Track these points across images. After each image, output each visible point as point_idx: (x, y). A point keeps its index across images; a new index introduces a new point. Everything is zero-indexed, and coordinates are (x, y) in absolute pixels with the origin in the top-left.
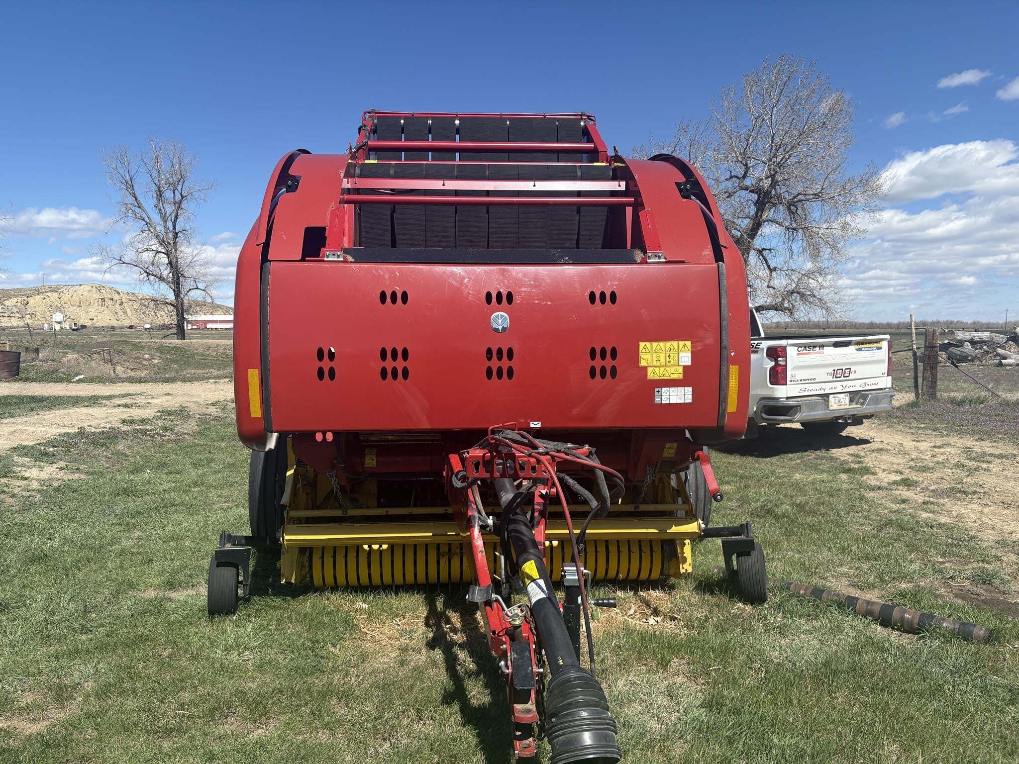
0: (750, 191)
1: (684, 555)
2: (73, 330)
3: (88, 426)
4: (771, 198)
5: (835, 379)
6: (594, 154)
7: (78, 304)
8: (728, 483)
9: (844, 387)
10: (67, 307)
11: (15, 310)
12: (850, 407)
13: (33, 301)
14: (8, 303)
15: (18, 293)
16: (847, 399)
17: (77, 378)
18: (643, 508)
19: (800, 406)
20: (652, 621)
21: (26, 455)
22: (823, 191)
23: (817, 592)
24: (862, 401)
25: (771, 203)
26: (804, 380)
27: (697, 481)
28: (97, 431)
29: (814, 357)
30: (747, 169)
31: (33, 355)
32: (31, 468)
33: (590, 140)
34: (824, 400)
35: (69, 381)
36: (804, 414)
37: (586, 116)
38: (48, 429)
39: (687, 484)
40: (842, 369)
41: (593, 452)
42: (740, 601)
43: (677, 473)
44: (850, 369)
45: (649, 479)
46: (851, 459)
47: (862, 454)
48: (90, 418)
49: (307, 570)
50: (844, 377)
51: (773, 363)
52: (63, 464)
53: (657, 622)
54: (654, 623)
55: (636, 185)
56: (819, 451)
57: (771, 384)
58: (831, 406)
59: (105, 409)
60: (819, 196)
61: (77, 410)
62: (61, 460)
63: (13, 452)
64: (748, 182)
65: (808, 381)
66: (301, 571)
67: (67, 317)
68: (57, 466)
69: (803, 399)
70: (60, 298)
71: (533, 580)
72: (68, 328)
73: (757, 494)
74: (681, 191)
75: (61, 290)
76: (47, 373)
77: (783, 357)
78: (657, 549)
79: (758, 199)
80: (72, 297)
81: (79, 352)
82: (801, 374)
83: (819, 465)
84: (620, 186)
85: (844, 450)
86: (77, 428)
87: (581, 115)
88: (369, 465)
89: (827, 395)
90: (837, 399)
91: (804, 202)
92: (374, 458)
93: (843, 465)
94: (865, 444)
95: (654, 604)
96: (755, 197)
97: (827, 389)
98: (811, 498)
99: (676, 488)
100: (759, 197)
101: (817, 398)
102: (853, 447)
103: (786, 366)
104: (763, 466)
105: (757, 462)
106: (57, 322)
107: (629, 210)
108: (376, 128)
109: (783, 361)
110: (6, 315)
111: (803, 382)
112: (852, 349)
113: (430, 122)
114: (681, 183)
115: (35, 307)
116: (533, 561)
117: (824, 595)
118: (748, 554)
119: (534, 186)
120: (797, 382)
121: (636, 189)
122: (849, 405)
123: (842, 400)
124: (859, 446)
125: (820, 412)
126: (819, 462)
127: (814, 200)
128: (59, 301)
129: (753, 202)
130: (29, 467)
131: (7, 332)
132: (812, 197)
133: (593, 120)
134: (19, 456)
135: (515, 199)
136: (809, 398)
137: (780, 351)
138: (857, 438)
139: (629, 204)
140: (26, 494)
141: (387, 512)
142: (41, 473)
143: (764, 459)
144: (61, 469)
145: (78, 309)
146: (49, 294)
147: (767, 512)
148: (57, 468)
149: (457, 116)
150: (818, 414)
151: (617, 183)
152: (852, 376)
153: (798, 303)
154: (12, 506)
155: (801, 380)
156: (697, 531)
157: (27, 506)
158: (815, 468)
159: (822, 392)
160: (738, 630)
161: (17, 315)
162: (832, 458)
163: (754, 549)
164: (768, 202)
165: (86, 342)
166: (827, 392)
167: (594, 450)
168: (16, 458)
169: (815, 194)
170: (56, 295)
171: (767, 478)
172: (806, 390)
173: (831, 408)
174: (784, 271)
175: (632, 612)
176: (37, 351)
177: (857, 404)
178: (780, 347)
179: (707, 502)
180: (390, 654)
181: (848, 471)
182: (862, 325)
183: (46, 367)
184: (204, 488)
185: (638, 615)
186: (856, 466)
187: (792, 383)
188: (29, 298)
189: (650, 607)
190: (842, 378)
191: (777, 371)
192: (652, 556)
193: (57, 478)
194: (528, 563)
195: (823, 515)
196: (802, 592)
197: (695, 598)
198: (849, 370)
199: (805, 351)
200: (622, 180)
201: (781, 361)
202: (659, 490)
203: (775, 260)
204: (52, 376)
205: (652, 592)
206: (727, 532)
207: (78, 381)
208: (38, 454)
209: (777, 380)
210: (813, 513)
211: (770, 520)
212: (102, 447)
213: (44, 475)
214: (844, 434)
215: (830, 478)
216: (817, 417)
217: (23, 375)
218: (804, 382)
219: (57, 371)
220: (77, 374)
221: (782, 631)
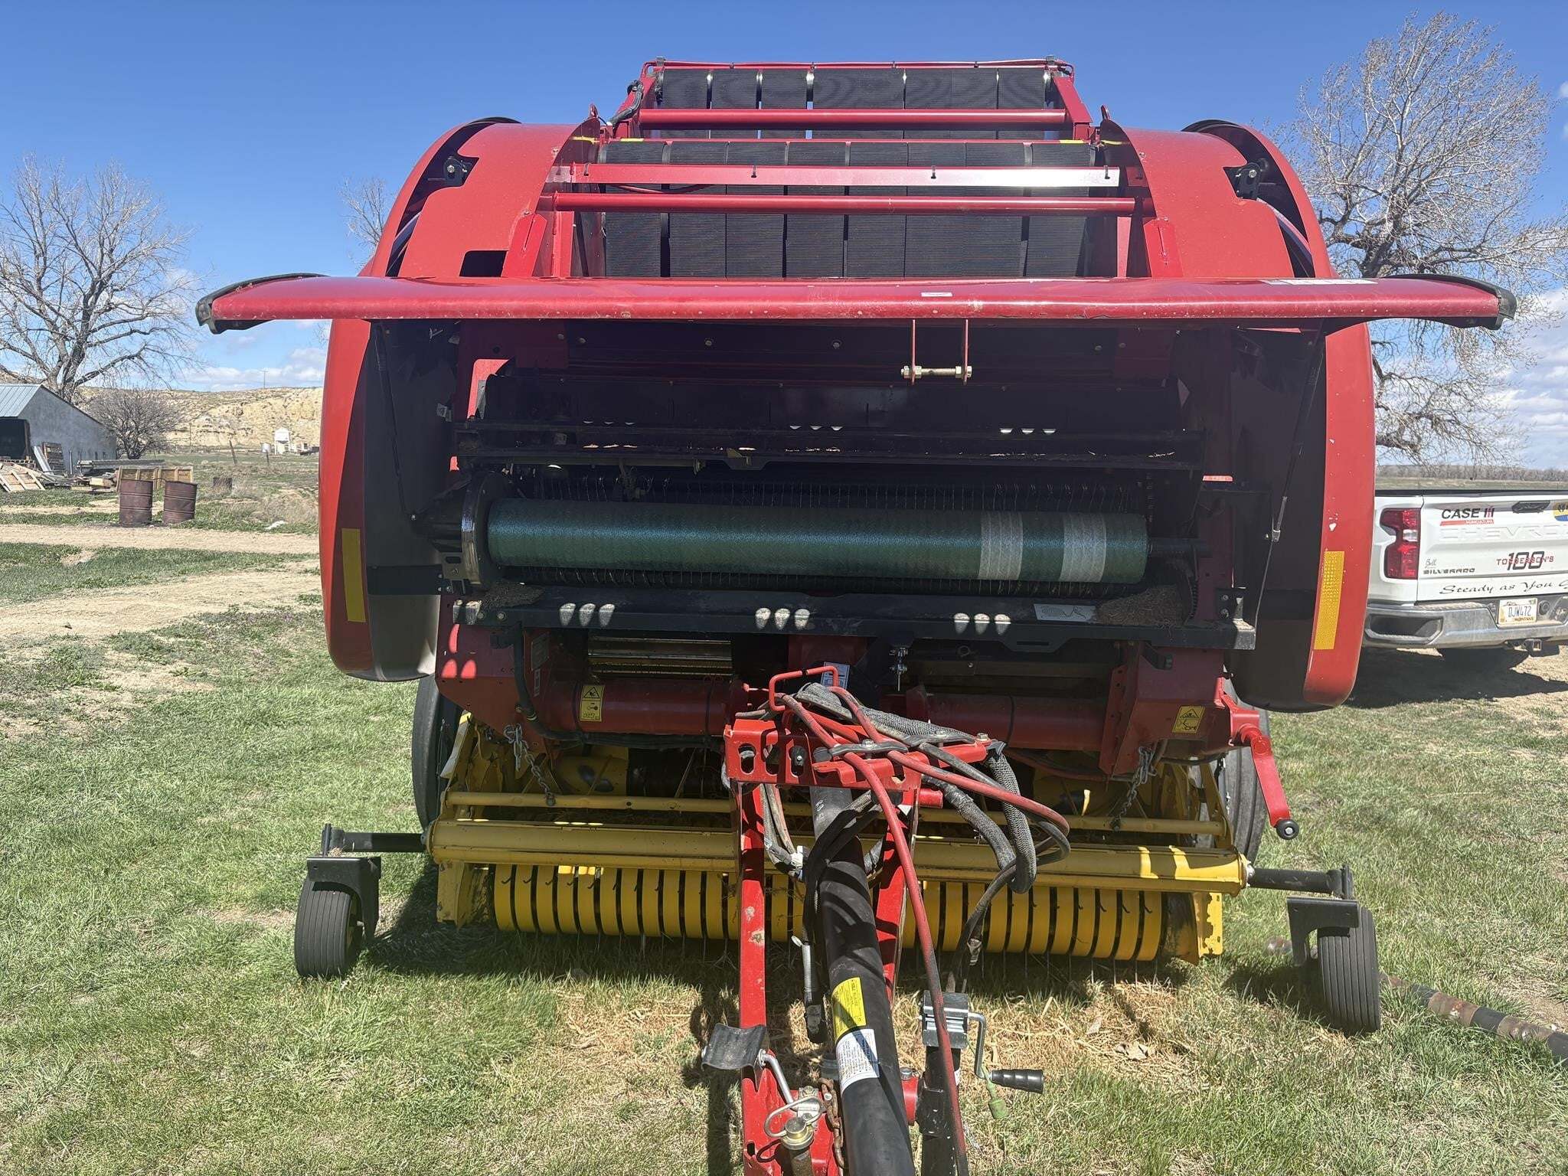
0: (1354, 245)
1: (1208, 920)
2: (302, 454)
3: (245, 603)
4: (1390, 256)
5: (1512, 571)
6: (1065, 128)
7: (310, 415)
8: (1298, 755)
9: (1529, 585)
10: (295, 419)
11: (225, 422)
12: (1539, 623)
13: (252, 410)
14: (215, 412)
15: (229, 397)
16: (1533, 611)
17: (275, 525)
18: (1129, 825)
19: (1441, 618)
20: (1135, 1051)
21: (127, 649)
22: (1483, 245)
23: (1488, 1018)
24: (1562, 612)
25: (1390, 263)
26: (1453, 571)
27: (1241, 765)
28: (254, 611)
29: (1473, 530)
30: (1349, 207)
31: (223, 489)
32: (129, 671)
33: (1059, 104)
34: (1490, 608)
35: (261, 529)
36: (1448, 634)
37: (1056, 64)
38: (183, 606)
39: (1220, 778)
40: (1527, 554)
41: (999, 750)
42: (1324, 1024)
43: (1204, 762)
44: (1543, 553)
45: (1142, 776)
46: (1536, 720)
47: (1558, 711)
48: (255, 590)
49: (484, 901)
50: (1530, 567)
51: (1393, 539)
52: (180, 665)
53: (1146, 1054)
54: (1140, 1056)
55: (1142, 177)
56: (1473, 701)
57: (1387, 575)
58: (1503, 620)
59: (283, 575)
60: (1475, 252)
61: (244, 576)
62: (181, 659)
63: (109, 643)
64: (1349, 229)
65: (1459, 574)
66: (473, 902)
67: (295, 435)
68: (171, 668)
69: (1448, 605)
70: (285, 407)
71: (854, 1029)
72: (296, 451)
73: (1352, 781)
74: (1236, 184)
75: (288, 394)
76: (235, 516)
77: (1412, 528)
78: (1154, 907)
79: (1367, 258)
80: (302, 405)
81: (297, 486)
82: (1446, 561)
83: (1476, 728)
84: (1112, 178)
85: (1521, 700)
86: (227, 607)
87: (1046, 63)
88: (589, 719)
89: (1496, 600)
90: (1514, 607)
91: (1448, 263)
92: (598, 704)
93: (1521, 731)
94: (1561, 690)
95: (1143, 1014)
96: (1362, 254)
97: (1497, 588)
98: (1461, 798)
99: (1198, 785)
100: (1369, 255)
101: (1475, 604)
102: (1538, 696)
103: (1417, 544)
104: (1364, 724)
105: (1352, 716)
106: (280, 442)
107: (1124, 224)
108: (661, 90)
109: (1414, 534)
110: (212, 429)
111: (1448, 575)
112: (1548, 516)
113: (760, 78)
114: (1238, 168)
115: (252, 419)
116: (857, 980)
117: (1503, 1027)
118: (1344, 933)
119: (934, 177)
120: (1438, 575)
121: (1140, 183)
122: (1537, 620)
123: (1524, 609)
124: (1551, 694)
125: (1481, 631)
126: (1475, 722)
127: (1468, 259)
128: (284, 411)
129: (1358, 263)
130: (126, 670)
131: (213, 454)
132: (1463, 254)
133: (1067, 73)
134: (116, 649)
135: (890, 201)
136: (1460, 605)
137: (1406, 517)
138: (1546, 679)
139: (1124, 212)
140: (104, 714)
141: (629, 804)
142: (144, 679)
143: (1366, 711)
144: (176, 674)
145: (310, 423)
146: (271, 400)
147: (1372, 821)
148: (171, 672)
149: (811, 68)
150: (1477, 635)
151: (1101, 172)
152: (1546, 566)
153: (1429, 436)
154: (76, 736)
155: (1446, 571)
156: (1237, 881)
157: (99, 738)
158: (1467, 733)
159: (1486, 594)
160: (1316, 1096)
161: (228, 430)
162: (1499, 717)
163: (1356, 925)
164: (1384, 263)
165: (310, 471)
166: (1495, 593)
167: (1000, 746)
168: (111, 655)
169: (1470, 250)
170: (280, 402)
171: (1372, 748)
172: (1455, 589)
173: (1501, 624)
174: (1406, 379)
175: (1095, 1028)
176: (229, 482)
177: (1552, 617)
178: (1406, 509)
179: (1257, 807)
180: (608, 1087)
181: (1530, 744)
182: (1532, 475)
183: (235, 506)
184: (392, 717)
185: (1108, 1036)
186: (1548, 735)
187: (1429, 575)
188: (244, 406)
189: (1133, 1020)
190: (1527, 570)
191: (1400, 553)
192: (1142, 916)
193: (164, 689)
194: (846, 984)
195: (1488, 834)
196: (1454, 1013)
197: (1229, 1005)
198: (1540, 556)
199: (1456, 519)
200: (1113, 165)
201: (1408, 534)
202: (1165, 788)
203: (1391, 362)
204: (240, 522)
205: (1139, 985)
206: (1300, 883)
207: (273, 530)
208: (147, 647)
209: (1400, 569)
210: (1467, 828)
211: (1379, 839)
212: (253, 638)
213: (145, 684)
214: (1519, 669)
215: (1498, 756)
216: (1474, 640)
217: (200, 519)
218: (1452, 574)
219: (249, 514)
220: (277, 519)
221: (1412, 1104)
